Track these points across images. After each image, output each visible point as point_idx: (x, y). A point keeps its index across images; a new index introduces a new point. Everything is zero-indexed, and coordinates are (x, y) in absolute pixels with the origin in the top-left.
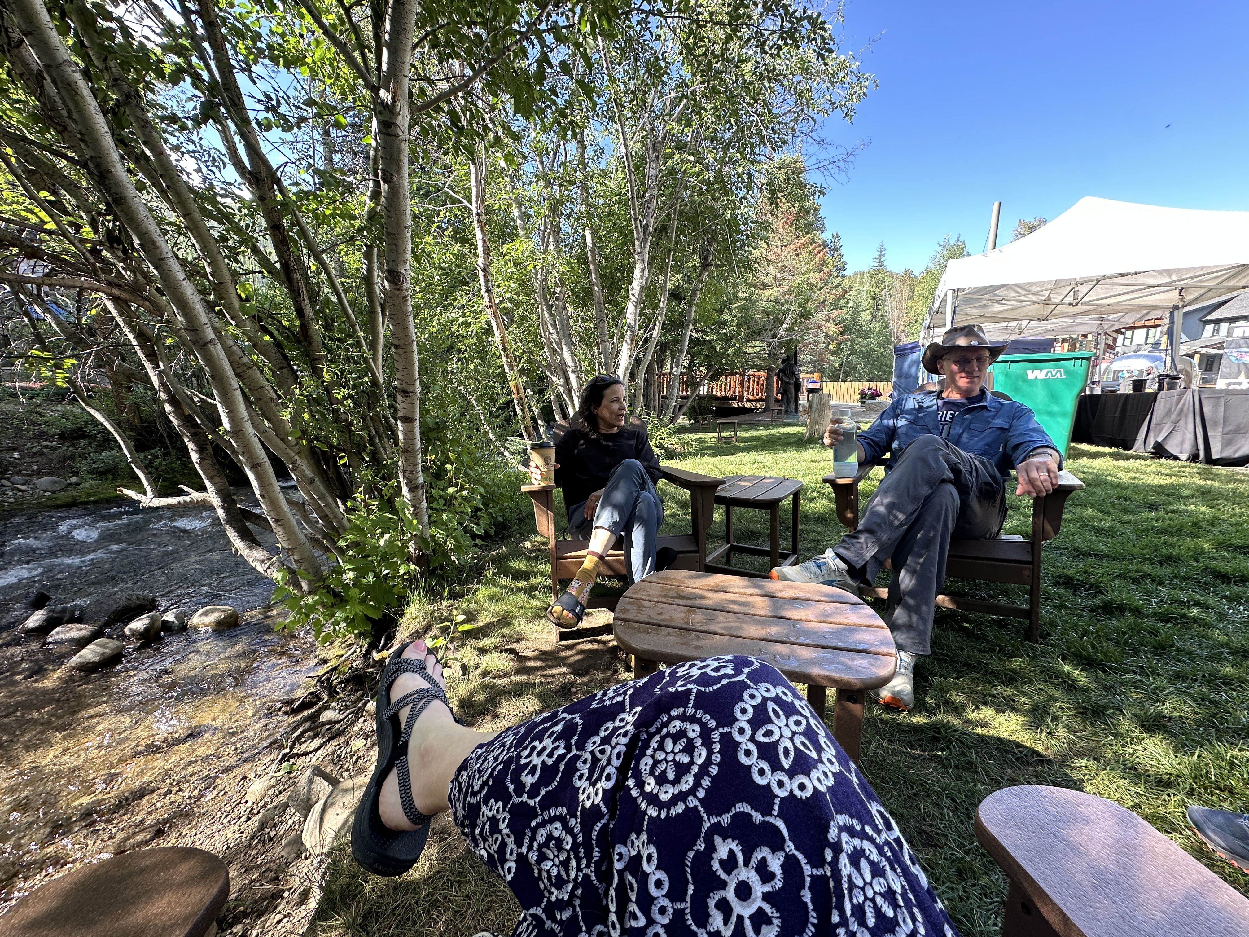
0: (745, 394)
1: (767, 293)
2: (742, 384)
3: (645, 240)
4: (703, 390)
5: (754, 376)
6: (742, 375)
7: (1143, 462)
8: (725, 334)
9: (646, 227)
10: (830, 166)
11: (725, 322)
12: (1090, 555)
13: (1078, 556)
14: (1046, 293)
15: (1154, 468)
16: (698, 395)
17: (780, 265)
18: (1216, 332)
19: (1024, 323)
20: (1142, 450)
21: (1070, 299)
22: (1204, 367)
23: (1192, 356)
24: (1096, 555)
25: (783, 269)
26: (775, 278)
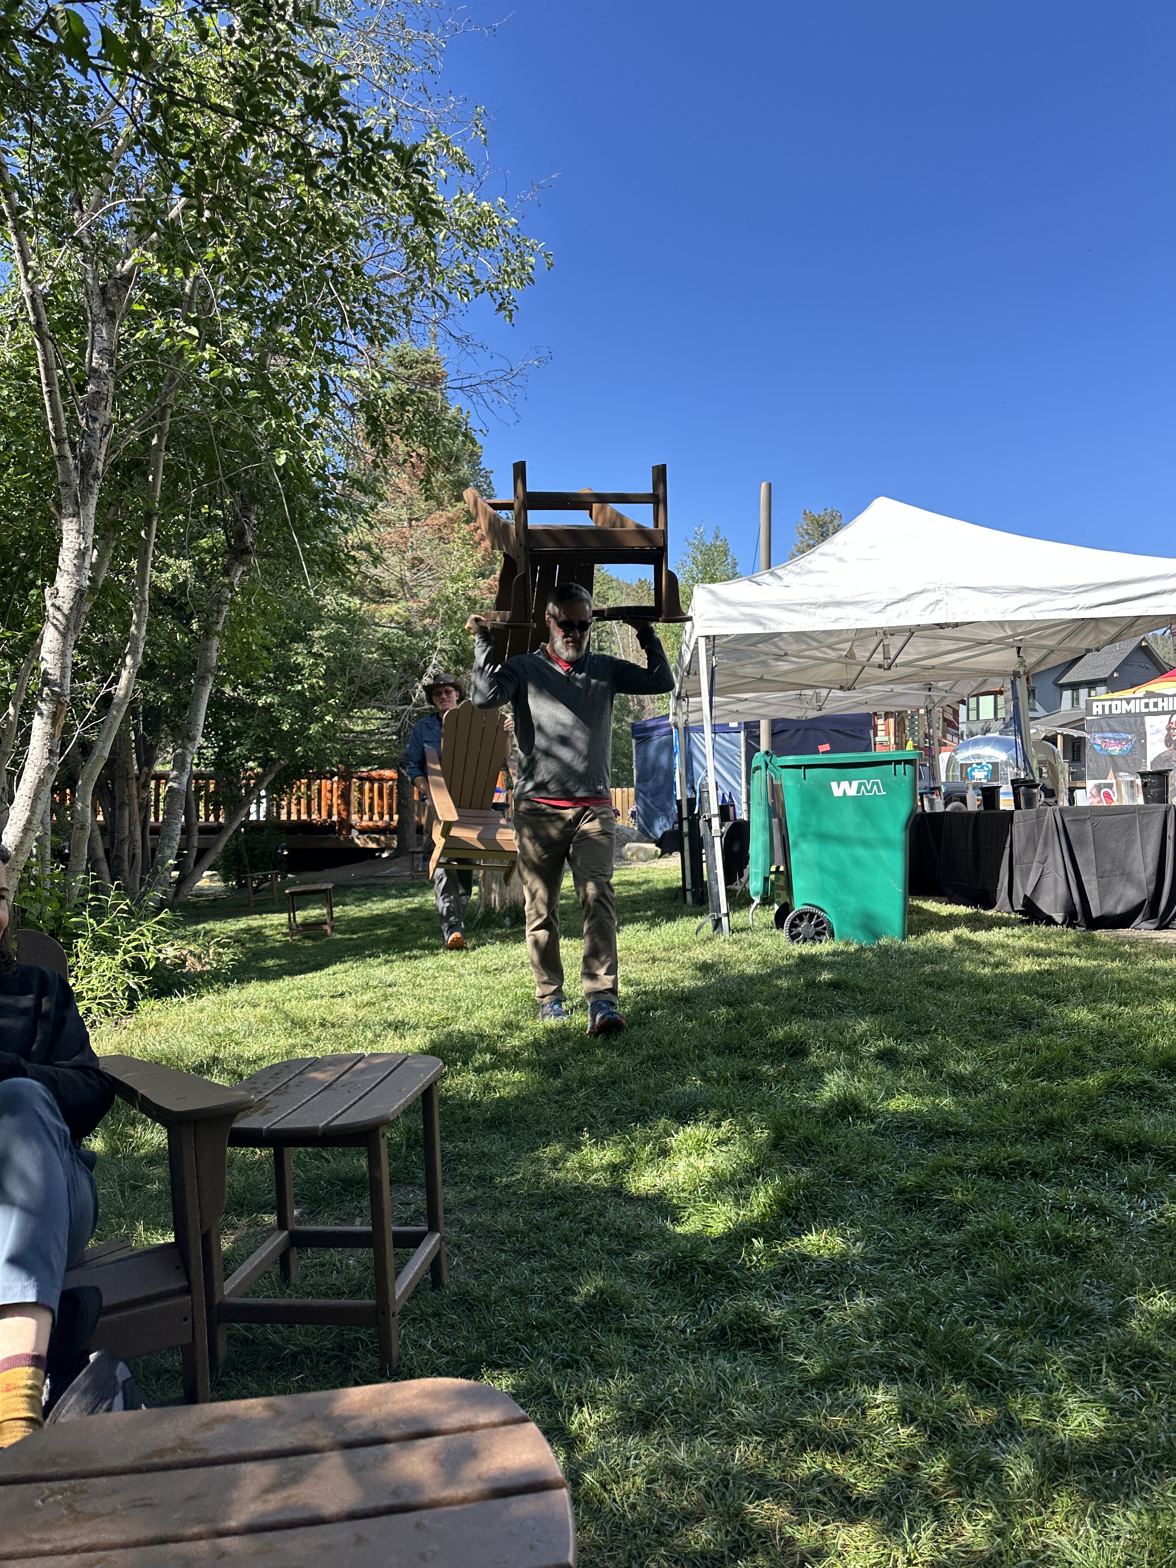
0: (355, 818)
1: (389, 610)
2: (345, 796)
3: (86, 488)
4: (257, 812)
5: (372, 780)
6: (346, 777)
7: (1009, 931)
8: (300, 693)
9: (87, 461)
10: (482, 388)
11: (298, 668)
12: (948, 1134)
13: (931, 1140)
14: (847, 646)
15: (1024, 942)
16: (247, 824)
17: (409, 555)
18: (1075, 700)
19: (824, 692)
20: (1008, 907)
21: (878, 657)
22: (1070, 756)
23: (1053, 740)
24: (956, 1134)
25: (416, 563)
26: (402, 582)
